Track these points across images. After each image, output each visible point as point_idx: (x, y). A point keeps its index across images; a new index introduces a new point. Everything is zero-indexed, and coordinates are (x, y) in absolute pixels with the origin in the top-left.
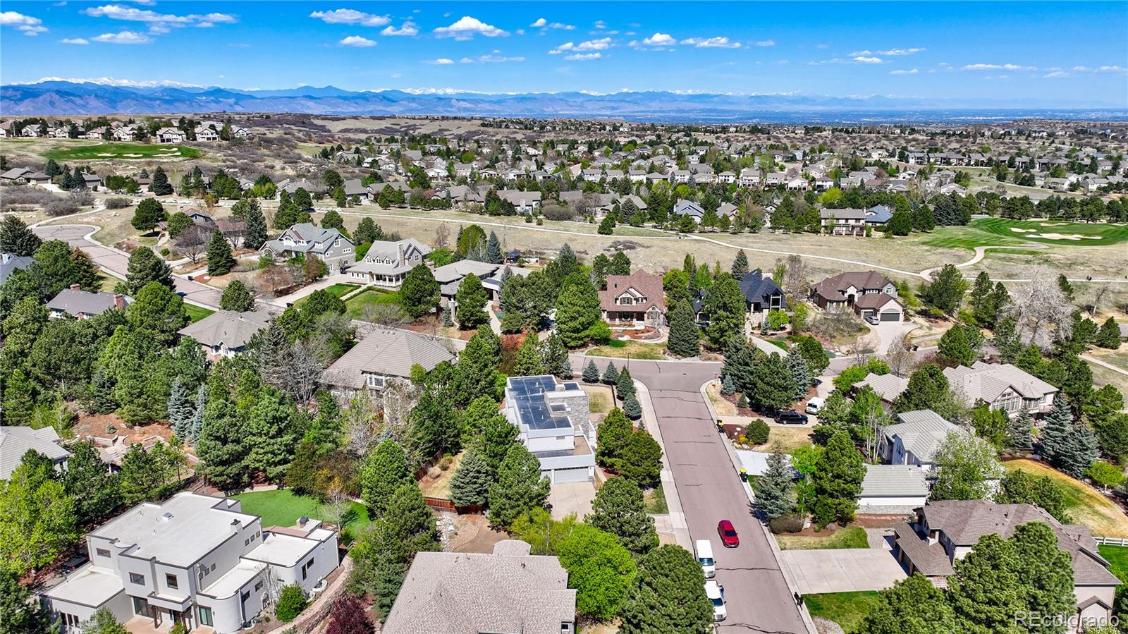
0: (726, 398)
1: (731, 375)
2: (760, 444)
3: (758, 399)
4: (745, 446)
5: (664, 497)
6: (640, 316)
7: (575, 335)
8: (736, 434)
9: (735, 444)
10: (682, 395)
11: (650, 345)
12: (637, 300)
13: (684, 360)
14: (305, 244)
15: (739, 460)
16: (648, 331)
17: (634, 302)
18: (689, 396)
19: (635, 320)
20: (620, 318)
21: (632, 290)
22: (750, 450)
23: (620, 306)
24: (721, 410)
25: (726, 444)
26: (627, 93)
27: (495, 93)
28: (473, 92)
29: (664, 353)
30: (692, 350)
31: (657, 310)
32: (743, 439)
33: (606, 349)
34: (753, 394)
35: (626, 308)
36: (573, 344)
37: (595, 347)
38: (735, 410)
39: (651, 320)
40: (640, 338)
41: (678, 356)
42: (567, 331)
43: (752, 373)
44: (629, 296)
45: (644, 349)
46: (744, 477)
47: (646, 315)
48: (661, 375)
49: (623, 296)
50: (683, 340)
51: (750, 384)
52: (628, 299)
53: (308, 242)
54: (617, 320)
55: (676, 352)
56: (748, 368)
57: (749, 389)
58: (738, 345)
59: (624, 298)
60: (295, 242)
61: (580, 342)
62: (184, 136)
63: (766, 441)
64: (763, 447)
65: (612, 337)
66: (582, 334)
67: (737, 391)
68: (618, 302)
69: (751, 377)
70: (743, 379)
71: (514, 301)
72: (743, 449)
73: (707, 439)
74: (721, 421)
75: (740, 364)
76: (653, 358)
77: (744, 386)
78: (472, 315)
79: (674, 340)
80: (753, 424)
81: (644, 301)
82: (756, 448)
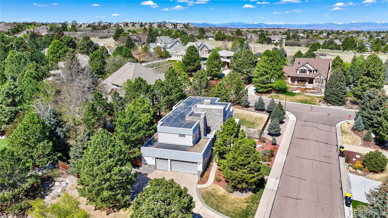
0: (355, 133)
1: (363, 116)
2: (376, 172)
3: (381, 136)
4: (359, 172)
5: (258, 204)
6: (311, 81)
7: (262, 85)
8: (354, 159)
9: (351, 168)
10: (320, 126)
11: (312, 96)
12: (310, 71)
13: (332, 107)
14: (164, 44)
15: (349, 183)
16: (314, 89)
17: (308, 72)
18: (326, 127)
19: (307, 83)
20: (298, 81)
21: (308, 65)
22: (363, 175)
23: (298, 74)
24: (347, 140)
25: (342, 167)
26: (354, 23)
27: (298, 24)
28: (290, 23)
29: (320, 102)
30: (340, 101)
31: (322, 77)
32: (359, 164)
33: (282, 96)
34: (378, 131)
35: (303, 75)
36: (261, 90)
37: (276, 94)
38: (360, 142)
39: (317, 83)
40: (307, 92)
41: (329, 104)
42: (258, 82)
43: (380, 116)
44: (305, 68)
45: (306, 98)
46: (349, 201)
47: (314, 80)
48: (311, 113)
49: (302, 68)
50: (334, 94)
51: (377, 124)
52: (304, 70)
53: (165, 44)
54: (296, 82)
55: (328, 101)
56: (377, 112)
57: (375, 127)
58: (371, 94)
59: (302, 70)
60: (160, 43)
61: (265, 90)
62: (173, 27)
63: (382, 171)
64: (378, 176)
65: (289, 90)
66: (267, 85)
67: (365, 129)
68: (298, 72)
69: (378, 118)
70: (373, 120)
71: (235, 66)
72: (357, 174)
73: (327, 160)
74: (343, 148)
75: (371, 109)
76: (311, 104)
77: (372, 126)
78: (212, 72)
79: (327, 94)
80: (370, 154)
81: (315, 72)
82: (371, 175)
